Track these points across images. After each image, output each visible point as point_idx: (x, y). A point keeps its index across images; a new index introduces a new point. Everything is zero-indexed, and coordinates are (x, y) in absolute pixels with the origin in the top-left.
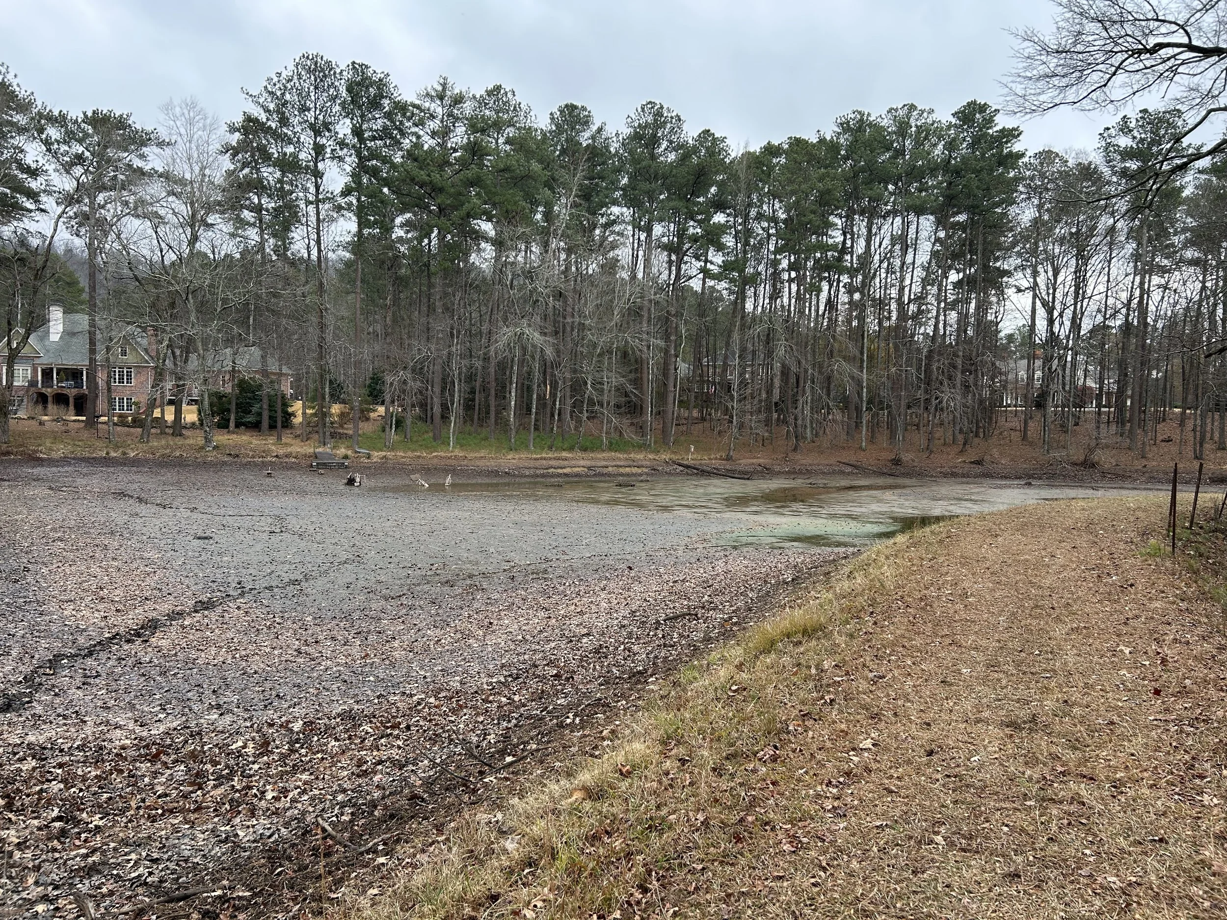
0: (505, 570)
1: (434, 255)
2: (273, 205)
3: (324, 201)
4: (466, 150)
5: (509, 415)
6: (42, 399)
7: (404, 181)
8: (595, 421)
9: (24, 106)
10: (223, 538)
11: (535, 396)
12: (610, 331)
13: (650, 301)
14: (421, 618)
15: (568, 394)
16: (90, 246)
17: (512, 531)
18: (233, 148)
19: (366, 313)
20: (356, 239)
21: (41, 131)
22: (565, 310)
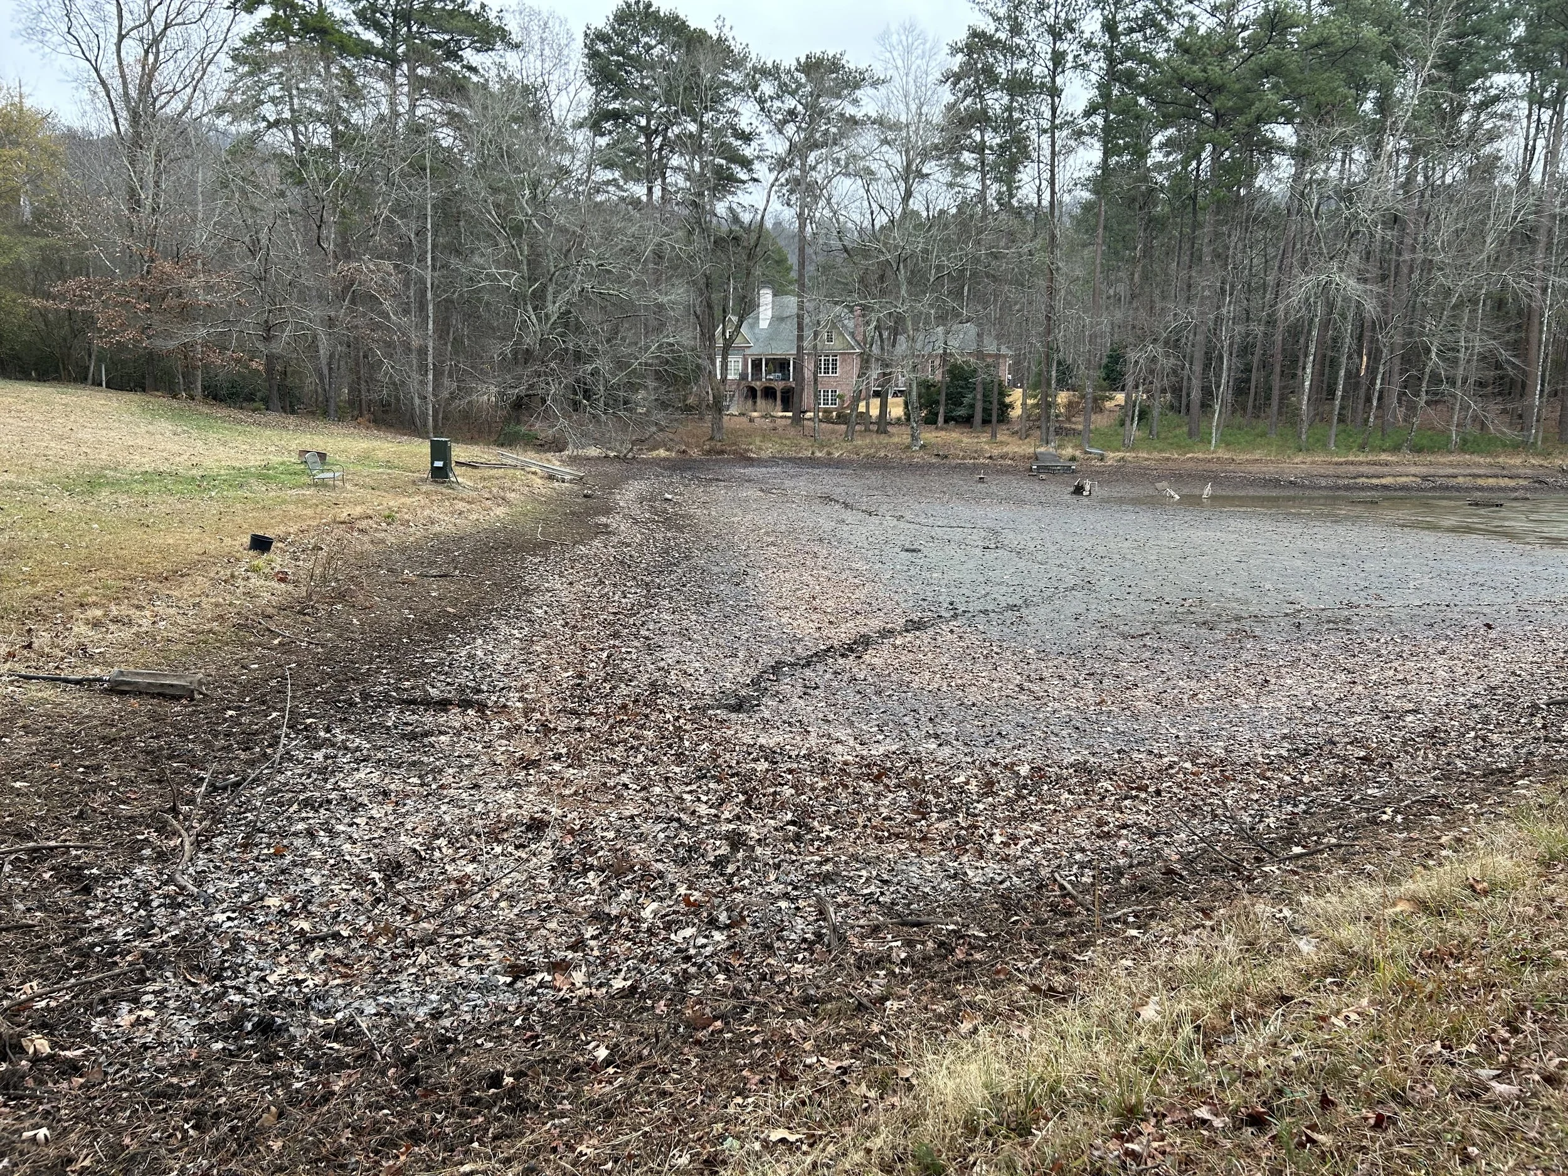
0: (1287, 615)
1: (1204, 182)
2: (998, 140)
3: (1061, 127)
4: (1261, 25)
5: (1300, 402)
6: (752, 393)
7: (1168, 84)
8: (1439, 407)
9: (738, 64)
10: (933, 554)
11: (1342, 373)
12: (1478, 267)
13: (1553, 217)
14: (1171, 665)
15: (1397, 369)
16: (800, 216)
17: (1299, 563)
18: (955, 75)
19: (1107, 270)
20: (1099, 172)
21: (755, 88)
22: (1401, 243)
